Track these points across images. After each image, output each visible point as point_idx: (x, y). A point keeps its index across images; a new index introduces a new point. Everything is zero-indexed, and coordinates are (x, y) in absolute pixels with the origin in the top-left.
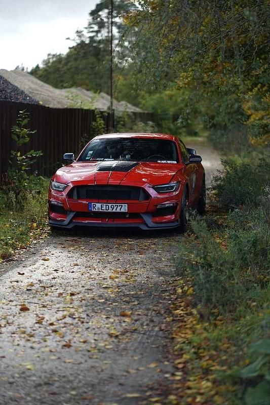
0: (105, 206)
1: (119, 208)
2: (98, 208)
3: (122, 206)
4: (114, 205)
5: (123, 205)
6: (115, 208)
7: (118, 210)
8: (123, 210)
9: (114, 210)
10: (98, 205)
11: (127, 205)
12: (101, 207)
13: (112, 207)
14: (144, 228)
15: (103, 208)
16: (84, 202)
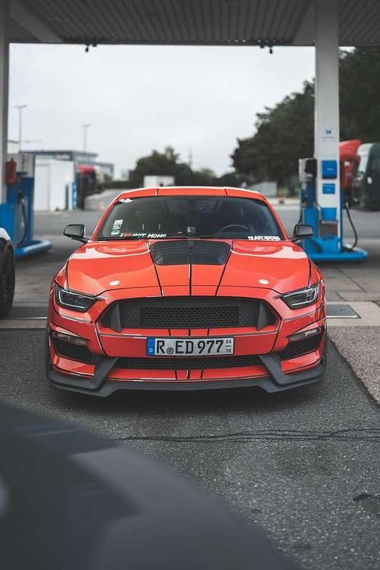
0: (184, 345)
1: (216, 346)
2: (170, 350)
3: (222, 342)
4: (205, 340)
5: (225, 340)
6: (207, 347)
7: (214, 352)
8: (223, 351)
9: (205, 352)
10: (170, 343)
11: (232, 340)
12: (177, 346)
13: (201, 345)
14: (270, 388)
15: (179, 349)
16: (138, 335)
